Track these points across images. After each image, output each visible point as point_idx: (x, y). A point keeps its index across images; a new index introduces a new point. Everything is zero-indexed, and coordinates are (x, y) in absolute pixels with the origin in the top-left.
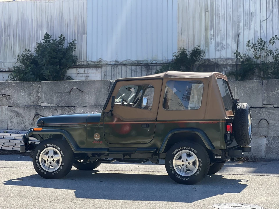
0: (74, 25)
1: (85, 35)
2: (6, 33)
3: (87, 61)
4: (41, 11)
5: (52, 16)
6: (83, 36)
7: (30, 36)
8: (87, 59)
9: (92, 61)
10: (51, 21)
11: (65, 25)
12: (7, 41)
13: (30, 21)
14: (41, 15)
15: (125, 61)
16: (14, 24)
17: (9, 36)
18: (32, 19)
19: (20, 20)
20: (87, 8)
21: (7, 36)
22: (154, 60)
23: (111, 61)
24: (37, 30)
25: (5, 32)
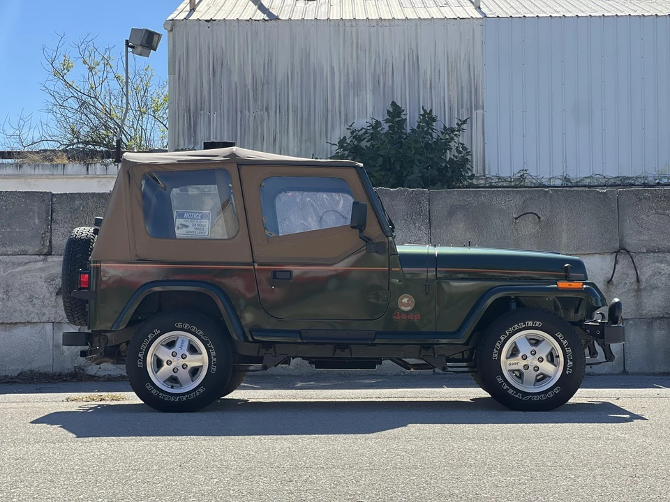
0: (449, 85)
1: (480, 112)
2: (259, 103)
3: (487, 176)
4: (357, 47)
5: (386, 60)
6: (474, 113)
7: (327, 111)
8: (487, 173)
9: (499, 178)
10: (385, 74)
11: (425, 84)
12: (262, 122)
13: (327, 70)
14: (358, 58)
15: (588, 178)
16: (279, 79)
17: (267, 109)
18: (332, 68)
19: (297, 69)
20: (483, 43)
21: (262, 110)
22: (665, 177)
23: (550, 179)
24: (347, 96)
25: (255, 99)
